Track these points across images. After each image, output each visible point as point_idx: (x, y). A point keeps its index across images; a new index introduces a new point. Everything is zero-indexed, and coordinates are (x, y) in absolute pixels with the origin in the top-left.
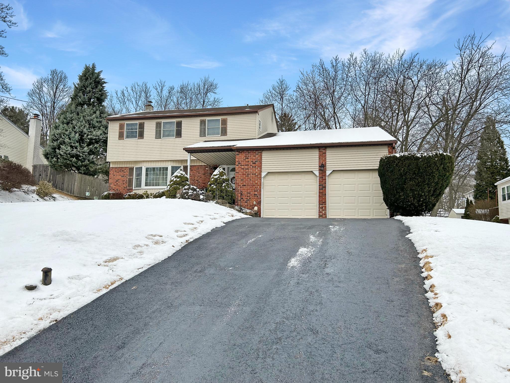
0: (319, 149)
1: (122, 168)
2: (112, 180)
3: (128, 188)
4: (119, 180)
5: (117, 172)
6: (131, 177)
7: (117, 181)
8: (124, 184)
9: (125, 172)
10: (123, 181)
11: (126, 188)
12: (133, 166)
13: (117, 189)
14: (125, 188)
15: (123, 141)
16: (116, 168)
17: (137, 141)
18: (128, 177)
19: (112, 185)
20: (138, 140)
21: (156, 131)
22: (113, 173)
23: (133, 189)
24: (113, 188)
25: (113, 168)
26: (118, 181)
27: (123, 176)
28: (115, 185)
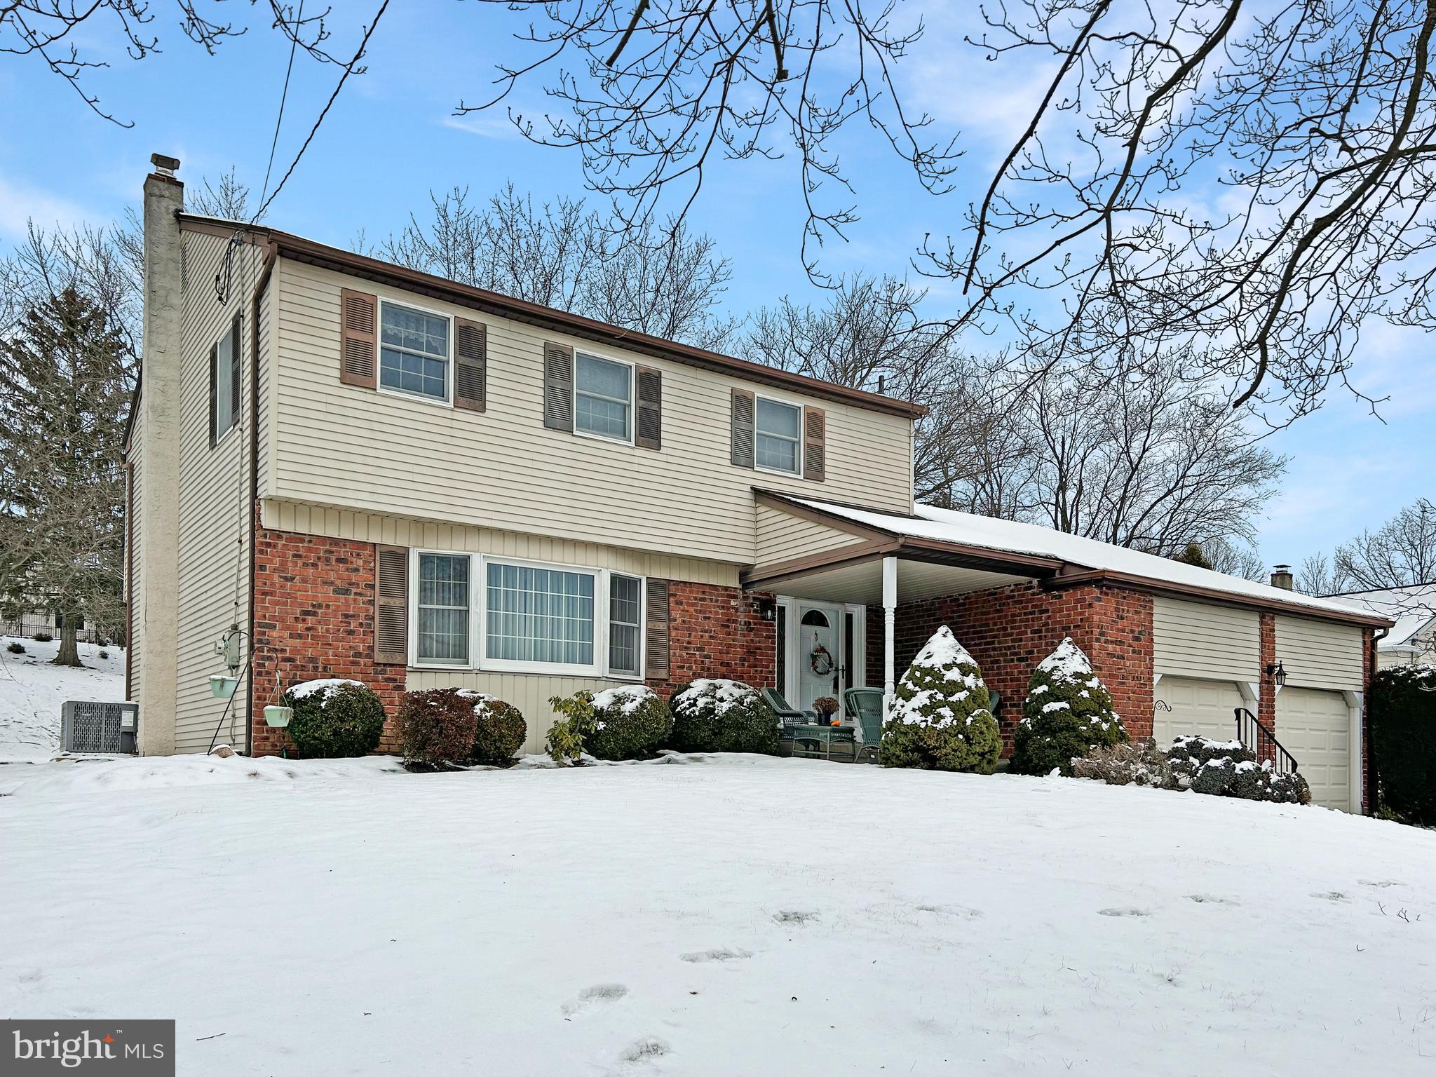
0: (1262, 617)
1: (336, 542)
2: (277, 603)
3: (379, 657)
4: (320, 606)
5: (305, 565)
6: (397, 602)
7: (307, 613)
8: (351, 633)
9: (357, 570)
10: (346, 616)
11: (369, 656)
12: (401, 542)
13: (313, 660)
14: (358, 655)
15: (370, 398)
16: (298, 538)
17: (448, 414)
18: (380, 601)
19: (275, 634)
20: (457, 416)
21: (549, 391)
22: (283, 563)
23: (412, 663)
24: (283, 651)
25: (278, 534)
26: (314, 614)
27: (347, 592)
28: (300, 636)
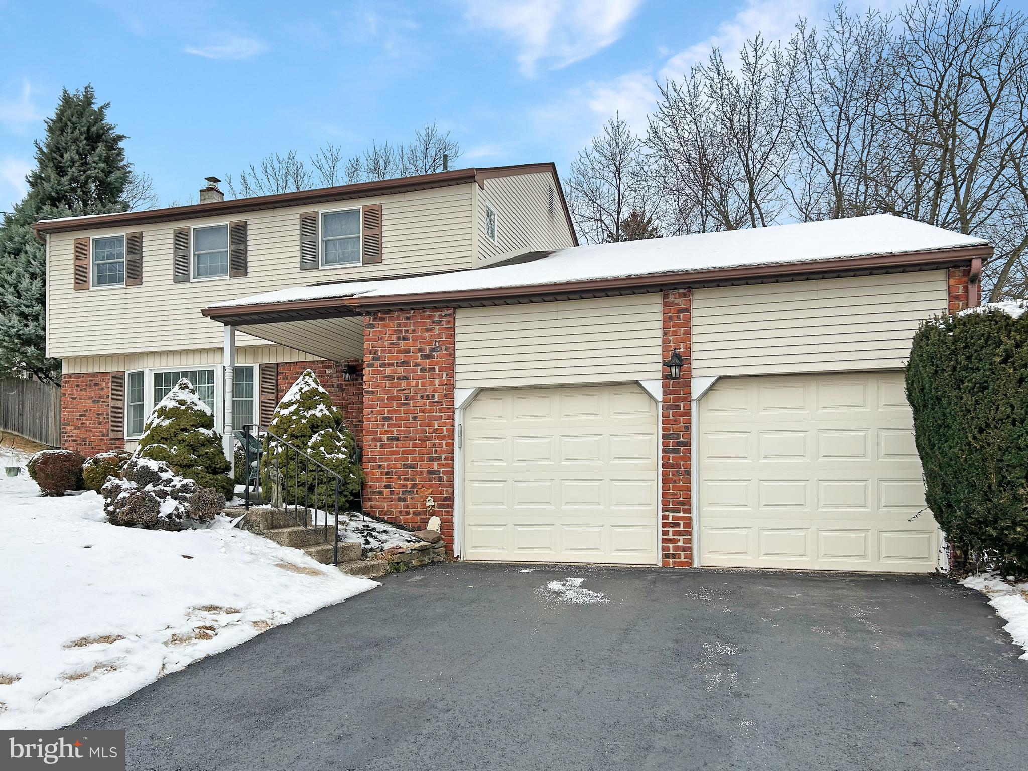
0: (665, 296)
1: (94, 375)
2: (69, 412)
3: (111, 436)
4: (86, 411)
5: (81, 390)
6: (119, 403)
7: (81, 415)
8: (100, 423)
9: (103, 389)
10: (98, 414)
11: (108, 435)
12: (121, 370)
13: (84, 440)
14: (103, 435)
15: (87, 294)
16: (78, 376)
17: (124, 291)
18: (111, 404)
19: (69, 428)
20: (128, 291)
21: (176, 258)
22: (72, 391)
23: (126, 438)
24: (72, 436)
25: (70, 376)
26: (84, 415)
27: (98, 401)
28: (79, 428)
